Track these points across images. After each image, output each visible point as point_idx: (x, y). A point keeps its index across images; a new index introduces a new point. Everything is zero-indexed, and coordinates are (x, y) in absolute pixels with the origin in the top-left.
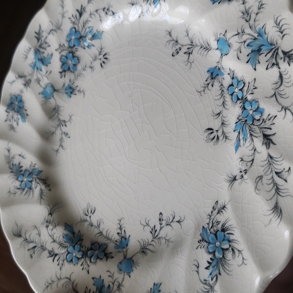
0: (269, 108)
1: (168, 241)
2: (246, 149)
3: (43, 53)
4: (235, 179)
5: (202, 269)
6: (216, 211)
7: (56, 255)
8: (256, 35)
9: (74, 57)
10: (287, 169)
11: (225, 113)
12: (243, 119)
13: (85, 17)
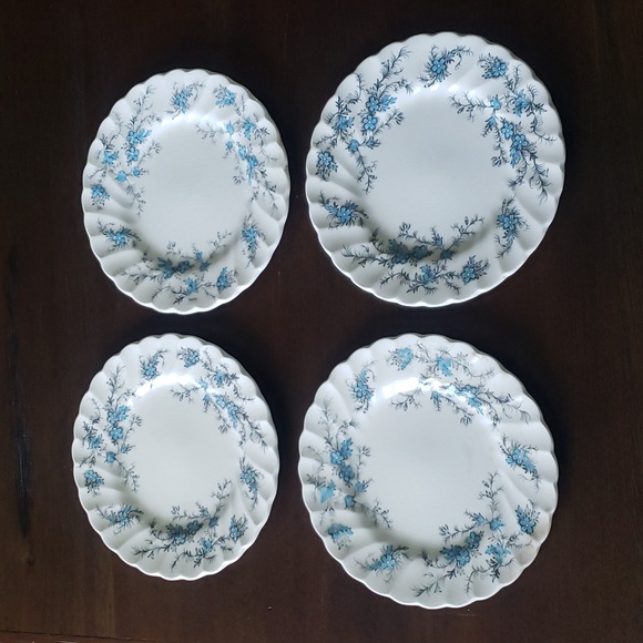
0: (531, 138)
1: (473, 233)
2: (521, 165)
3: (346, 117)
4: (515, 183)
5: (501, 239)
6: (506, 204)
7: (386, 261)
8: (517, 97)
9: (373, 118)
10: (546, 170)
11: (502, 145)
12: (515, 147)
13: (382, 89)
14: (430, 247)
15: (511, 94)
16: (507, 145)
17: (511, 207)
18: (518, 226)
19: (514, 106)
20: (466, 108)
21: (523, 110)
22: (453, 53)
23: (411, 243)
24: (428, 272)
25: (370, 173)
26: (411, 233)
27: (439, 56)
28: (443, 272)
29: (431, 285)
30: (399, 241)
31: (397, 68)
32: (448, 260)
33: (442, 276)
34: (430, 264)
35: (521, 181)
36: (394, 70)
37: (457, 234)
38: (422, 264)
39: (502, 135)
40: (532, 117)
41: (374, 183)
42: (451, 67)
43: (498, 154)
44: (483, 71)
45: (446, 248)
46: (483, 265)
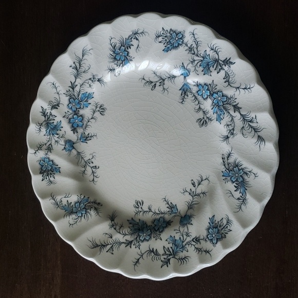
0: (229, 92)
2: (226, 119)
3: (53, 123)
4: (227, 137)
5: (234, 193)
6: (226, 158)
7: (131, 242)
8: (202, 59)
9: (78, 117)
10: (254, 117)
11: (202, 107)
12: (216, 105)
13: (77, 89)
14: (167, 217)
15: (196, 58)
16: (208, 105)
17: (231, 160)
18: (246, 177)
19: (201, 68)
20: (158, 84)
21: (211, 69)
22: (130, 38)
23: (148, 217)
24: (175, 242)
25: (92, 165)
26: (145, 208)
27: (118, 45)
28: (189, 239)
29: (182, 255)
30: (137, 219)
31: (85, 66)
32: (189, 226)
33: (189, 243)
34: (173, 234)
35: (232, 134)
36: (82, 69)
37: (188, 198)
38: (165, 235)
39: (200, 98)
40: (222, 73)
41: (98, 172)
42: (132, 51)
43: (201, 115)
44: (162, 46)
45: (183, 214)
46: (225, 222)
